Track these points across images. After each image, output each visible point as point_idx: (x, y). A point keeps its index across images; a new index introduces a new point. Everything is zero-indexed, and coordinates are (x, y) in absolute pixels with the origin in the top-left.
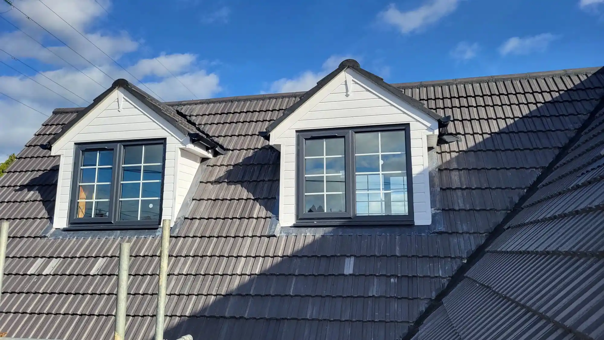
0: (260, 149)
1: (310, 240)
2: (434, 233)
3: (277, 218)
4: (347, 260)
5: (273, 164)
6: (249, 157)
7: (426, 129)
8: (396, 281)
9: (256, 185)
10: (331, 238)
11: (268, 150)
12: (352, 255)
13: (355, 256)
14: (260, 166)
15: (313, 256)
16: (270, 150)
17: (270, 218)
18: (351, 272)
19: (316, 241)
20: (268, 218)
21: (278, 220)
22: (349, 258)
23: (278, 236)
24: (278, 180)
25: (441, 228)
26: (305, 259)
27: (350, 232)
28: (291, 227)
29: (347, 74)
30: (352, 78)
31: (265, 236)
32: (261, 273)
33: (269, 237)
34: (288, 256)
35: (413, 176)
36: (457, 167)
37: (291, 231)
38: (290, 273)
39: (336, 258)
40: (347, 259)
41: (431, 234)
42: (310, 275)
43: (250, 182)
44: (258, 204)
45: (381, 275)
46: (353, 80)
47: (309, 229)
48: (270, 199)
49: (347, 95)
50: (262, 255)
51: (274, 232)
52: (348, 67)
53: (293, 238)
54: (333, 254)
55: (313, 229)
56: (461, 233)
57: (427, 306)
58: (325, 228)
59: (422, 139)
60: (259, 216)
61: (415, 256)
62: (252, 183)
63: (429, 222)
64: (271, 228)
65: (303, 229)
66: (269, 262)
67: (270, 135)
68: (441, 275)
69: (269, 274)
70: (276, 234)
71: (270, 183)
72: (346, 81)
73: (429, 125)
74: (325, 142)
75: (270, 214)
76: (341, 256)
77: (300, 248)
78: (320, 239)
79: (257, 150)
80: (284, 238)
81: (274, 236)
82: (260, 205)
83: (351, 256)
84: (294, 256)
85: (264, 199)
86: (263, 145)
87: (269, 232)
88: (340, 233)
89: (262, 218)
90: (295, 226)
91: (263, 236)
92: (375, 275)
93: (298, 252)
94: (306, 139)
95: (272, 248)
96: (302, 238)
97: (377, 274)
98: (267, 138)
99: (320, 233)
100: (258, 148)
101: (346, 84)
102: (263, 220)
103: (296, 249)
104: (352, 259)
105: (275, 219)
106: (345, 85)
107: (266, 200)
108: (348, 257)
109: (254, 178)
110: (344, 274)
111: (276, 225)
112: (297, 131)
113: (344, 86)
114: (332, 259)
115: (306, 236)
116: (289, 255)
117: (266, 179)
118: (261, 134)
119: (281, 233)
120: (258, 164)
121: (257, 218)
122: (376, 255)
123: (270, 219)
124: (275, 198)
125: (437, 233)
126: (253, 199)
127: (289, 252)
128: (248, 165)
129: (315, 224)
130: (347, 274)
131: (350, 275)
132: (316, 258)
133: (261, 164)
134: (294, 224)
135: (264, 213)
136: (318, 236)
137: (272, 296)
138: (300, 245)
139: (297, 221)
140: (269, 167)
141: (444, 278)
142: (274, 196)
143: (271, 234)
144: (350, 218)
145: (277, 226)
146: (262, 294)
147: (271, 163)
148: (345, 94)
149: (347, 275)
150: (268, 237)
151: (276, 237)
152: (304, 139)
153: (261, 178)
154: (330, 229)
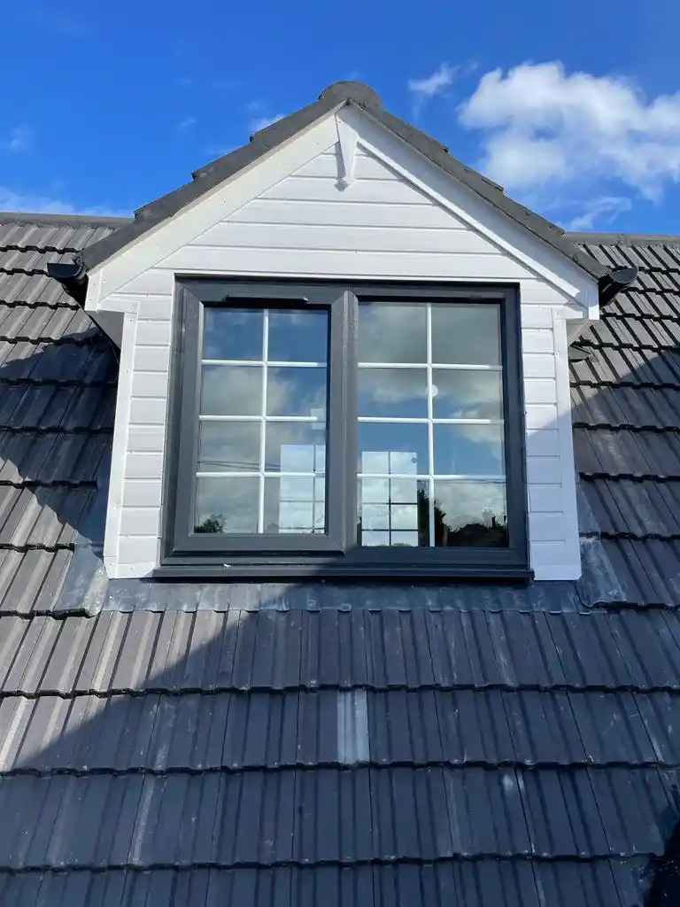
0: (57, 343)
1: (209, 627)
2: (597, 606)
3: (97, 549)
4: (343, 703)
5: (94, 384)
6: (18, 361)
7: (566, 304)
8: (521, 783)
9: (33, 443)
10: (282, 619)
11: (82, 346)
12: (360, 687)
13: (371, 690)
14: (52, 388)
15: (220, 691)
16: (85, 347)
17: (72, 547)
18: (363, 755)
19: (230, 631)
20: (63, 547)
21: (100, 555)
22: (349, 695)
23: (97, 613)
24: (110, 431)
25: (615, 591)
26: (192, 702)
27: (340, 599)
28: (142, 580)
29: (342, 125)
30: (358, 139)
31: (48, 613)
32: (19, 765)
33: (61, 616)
34: (128, 692)
35: (528, 432)
36: (607, 423)
37: (142, 596)
38: (133, 766)
39: (302, 694)
40: (343, 697)
41: (586, 608)
42: (211, 770)
43: (15, 432)
44: (35, 499)
45: (469, 765)
46: (360, 145)
47: (208, 587)
48: (76, 486)
49: (341, 186)
50: (27, 688)
51: (81, 600)
52: (348, 104)
53: (152, 620)
54: (296, 684)
55: (220, 587)
56: (671, 608)
57: (644, 883)
58: (259, 586)
59: (552, 329)
60: (32, 541)
61: (562, 686)
62: (19, 437)
63: (574, 572)
64: (70, 585)
65: (186, 589)
66: (54, 721)
67: (86, 278)
68: (661, 758)
69: (48, 768)
70: (87, 608)
71: (82, 438)
72: (338, 144)
73: (573, 291)
74: (266, 317)
75: (71, 535)
76: (323, 687)
77: (174, 659)
78: (245, 622)
79: (46, 344)
80: (118, 621)
81: (82, 613)
82: (41, 502)
83: (355, 687)
84: (153, 691)
85: (55, 484)
86: (67, 333)
87: (64, 597)
88: (311, 604)
89: (42, 547)
90: (157, 578)
91: (39, 614)
92: (448, 765)
93: (167, 674)
94: (207, 305)
95: (71, 659)
96: (184, 621)
97: (456, 761)
98: (78, 289)
99: (244, 600)
100: (49, 340)
101: (339, 154)
102: (45, 557)
103: (160, 665)
104: (361, 700)
105: (89, 551)
106: (335, 154)
107: (60, 490)
108: (346, 690)
109: (28, 421)
110: (337, 763)
111: (90, 576)
112: (180, 278)
113: (333, 159)
114: (291, 700)
115: (195, 613)
116: (132, 687)
117: (69, 427)
118: (56, 271)
119: (107, 601)
120: (45, 382)
121: (25, 549)
122: (438, 685)
123: (72, 553)
124: (94, 484)
125: (605, 606)
126: (17, 486)
127: (133, 678)
128: (12, 383)
129: (226, 571)
130: (350, 761)
131: (361, 765)
132: (234, 697)
133: (55, 382)
134: (155, 571)
135: (51, 529)
136: (237, 614)
137: (56, 871)
138: (173, 650)
139: (165, 561)
140: (82, 392)
141: (670, 767)
142: (90, 479)
143: (67, 607)
144: (338, 554)
145: (96, 579)
146: (13, 867)
147: (88, 380)
148: (336, 181)
149: (346, 767)
150: (56, 618)
151: (87, 616)
152: (202, 306)
153: (53, 422)
154: (278, 589)
